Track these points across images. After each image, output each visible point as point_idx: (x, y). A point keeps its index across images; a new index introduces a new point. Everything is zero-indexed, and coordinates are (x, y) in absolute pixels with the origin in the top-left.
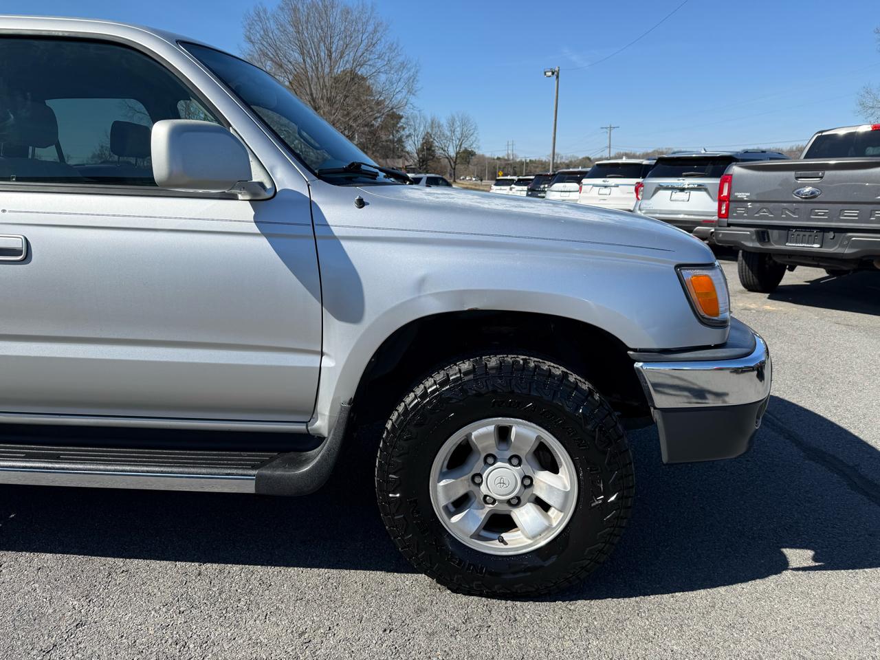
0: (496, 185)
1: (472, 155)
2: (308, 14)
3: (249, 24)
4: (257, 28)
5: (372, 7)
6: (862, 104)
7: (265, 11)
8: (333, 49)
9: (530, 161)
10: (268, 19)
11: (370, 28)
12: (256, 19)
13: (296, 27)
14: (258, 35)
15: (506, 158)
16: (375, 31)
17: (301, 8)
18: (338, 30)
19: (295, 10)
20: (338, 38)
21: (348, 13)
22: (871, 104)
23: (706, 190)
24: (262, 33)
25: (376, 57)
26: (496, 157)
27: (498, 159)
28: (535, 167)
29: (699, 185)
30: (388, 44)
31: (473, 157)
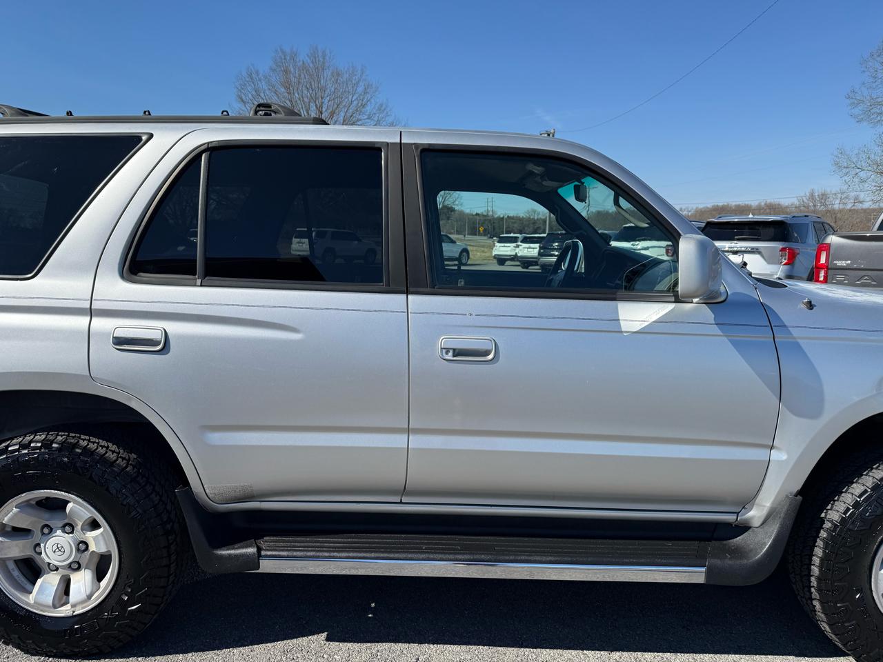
0: (499, 242)
1: (451, 211)
2: (300, 75)
3: (241, 85)
4: (249, 88)
5: (362, 70)
6: (837, 164)
7: (257, 73)
8: (324, 109)
9: (508, 217)
10: (260, 80)
11: (360, 89)
12: (247, 79)
13: (287, 88)
14: (250, 95)
15: (485, 214)
16: (365, 92)
17: (292, 70)
18: (329, 90)
19: (286, 72)
20: (328, 98)
21: (338, 75)
22: (845, 164)
23: (759, 253)
24: (254, 93)
25: (366, 117)
26: (474, 213)
27: (477, 214)
28: (513, 223)
29: (752, 249)
30: (377, 105)
31: (453, 213)
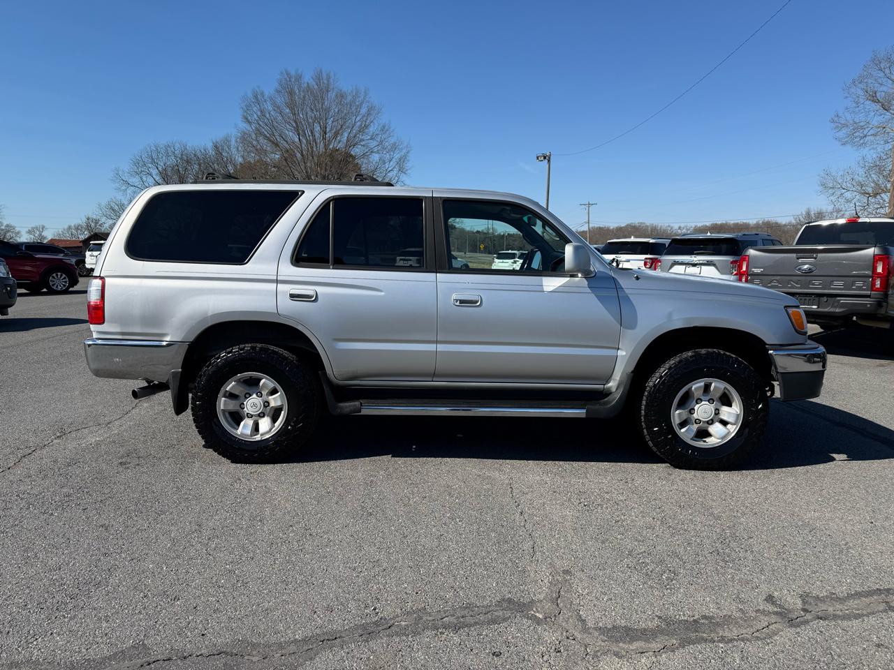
0: (497, 258)
1: (452, 229)
2: (304, 97)
3: (246, 106)
4: (255, 109)
5: (365, 92)
6: (823, 185)
7: (262, 94)
8: (328, 130)
9: (508, 234)
10: (266, 102)
11: (364, 111)
12: (253, 101)
13: (292, 109)
14: (255, 115)
15: (485, 231)
16: (369, 114)
17: (297, 91)
18: (332, 111)
19: (291, 93)
20: (332, 119)
21: (342, 96)
22: (831, 185)
23: (714, 265)
24: (259, 113)
25: (369, 137)
26: (475, 231)
27: (478, 232)
28: (514, 241)
29: (708, 261)
30: (380, 127)
31: (453, 231)
